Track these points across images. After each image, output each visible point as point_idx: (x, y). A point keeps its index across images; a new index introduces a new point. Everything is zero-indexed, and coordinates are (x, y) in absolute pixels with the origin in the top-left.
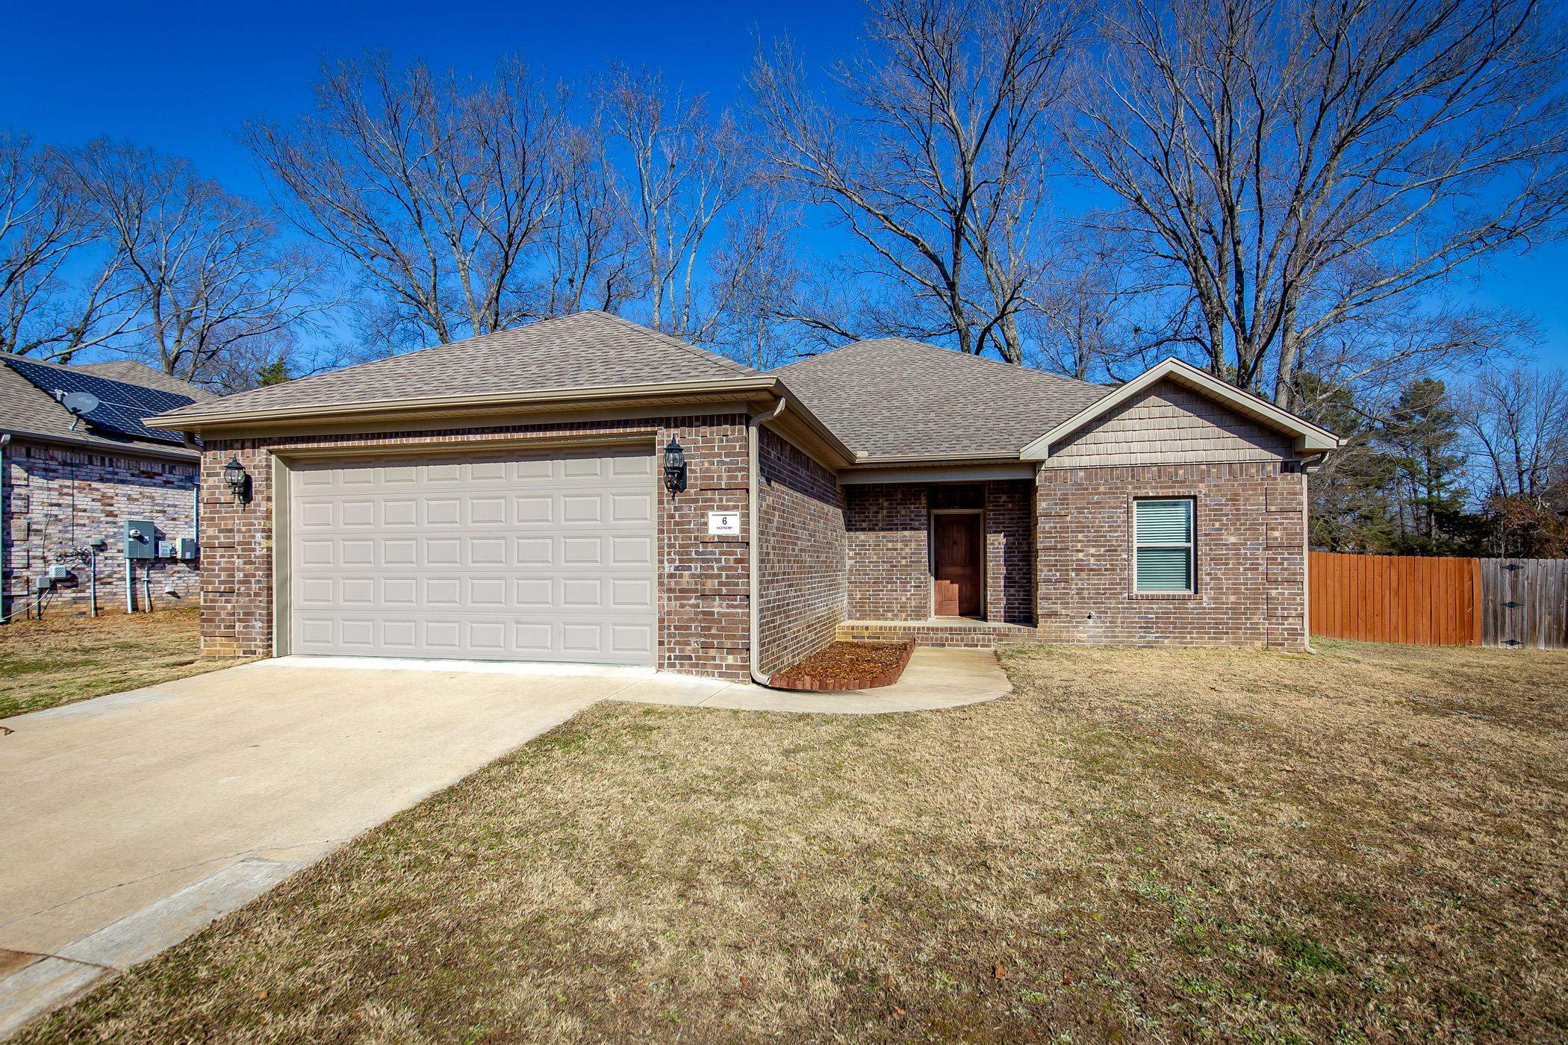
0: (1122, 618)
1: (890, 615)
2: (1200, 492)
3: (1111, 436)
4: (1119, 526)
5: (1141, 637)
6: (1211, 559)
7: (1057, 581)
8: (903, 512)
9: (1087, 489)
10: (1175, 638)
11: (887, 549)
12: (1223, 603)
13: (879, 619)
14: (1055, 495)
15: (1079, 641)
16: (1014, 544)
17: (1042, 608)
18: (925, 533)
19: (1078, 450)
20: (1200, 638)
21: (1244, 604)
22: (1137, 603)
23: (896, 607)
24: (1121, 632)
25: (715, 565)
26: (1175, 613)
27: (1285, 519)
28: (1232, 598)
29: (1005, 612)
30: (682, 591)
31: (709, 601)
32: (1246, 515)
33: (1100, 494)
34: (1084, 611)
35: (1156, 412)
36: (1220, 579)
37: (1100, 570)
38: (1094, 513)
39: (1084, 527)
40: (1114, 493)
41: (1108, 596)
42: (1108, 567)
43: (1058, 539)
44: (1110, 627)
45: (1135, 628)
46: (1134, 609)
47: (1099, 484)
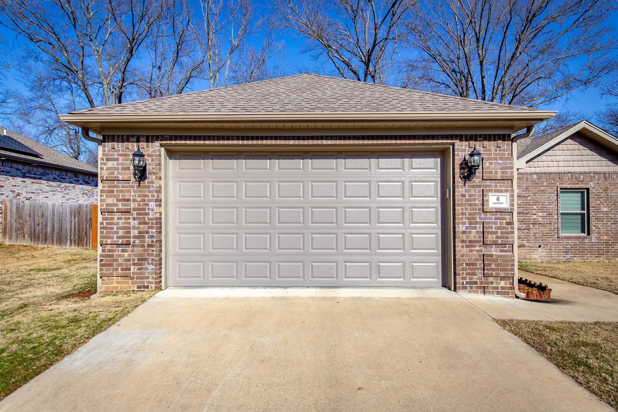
0: (555, 247)
2: (591, 186)
3: (550, 158)
4: (553, 202)
5: (564, 257)
6: (596, 219)
7: (524, 229)
9: (538, 184)
10: (579, 257)
12: (601, 240)
14: (523, 186)
15: (534, 259)
19: (534, 164)
20: (591, 257)
21: (611, 240)
22: (562, 240)
24: (554, 254)
25: (494, 226)
26: (579, 245)
28: (606, 238)
30: (470, 242)
31: (488, 248)
32: (611, 197)
33: (543, 186)
34: (537, 244)
35: (571, 147)
36: (600, 228)
37: (544, 224)
38: (541, 196)
39: (536, 202)
40: (550, 186)
41: (548, 236)
42: (548, 222)
43: (524, 208)
44: (549, 252)
45: (561, 252)
46: (560, 243)
47: (544, 182)
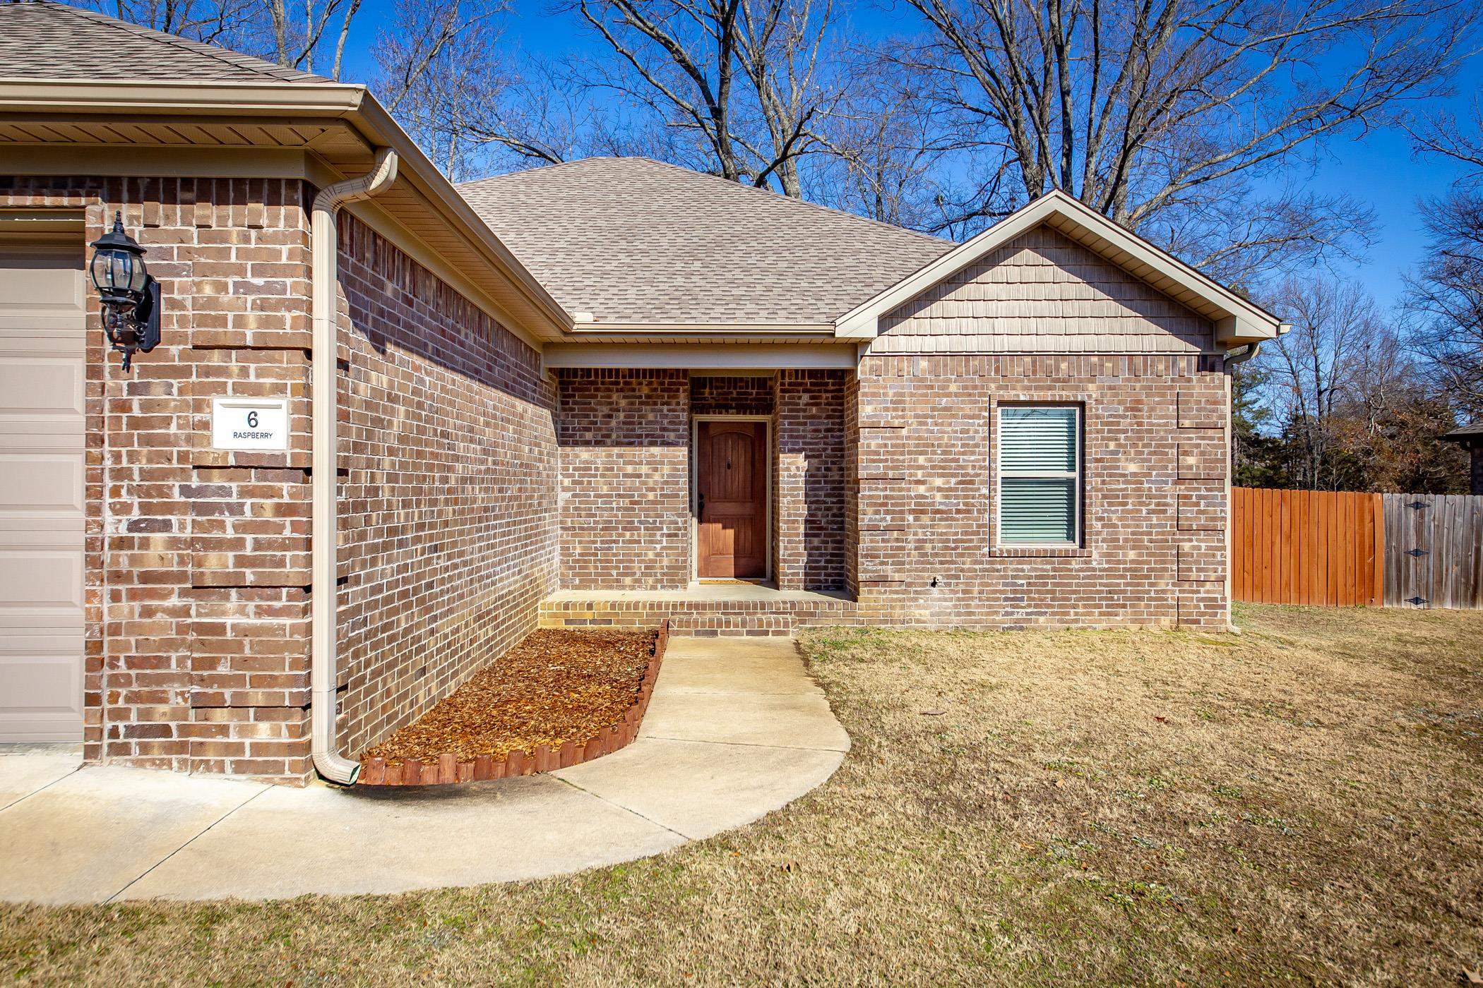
0: (981, 584)
1: (628, 580)
2: (1090, 397)
3: (968, 308)
4: (977, 446)
5: (1007, 614)
6: (1104, 497)
7: (886, 529)
8: (651, 417)
9: (932, 387)
10: (1053, 614)
11: (625, 476)
12: (1119, 562)
13: (611, 587)
14: (885, 394)
15: (918, 621)
16: (818, 469)
17: (865, 571)
18: (684, 451)
19: (919, 326)
20: (1088, 614)
21: (1149, 563)
22: (1001, 563)
23: (638, 568)
24: (978, 606)
25: (229, 520)
26: (1054, 577)
27: (1203, 438)
28: (1132, 555)
29: (806, 574)
32: (1150, 431)
33: (949, 395)
34: (926, 574)
35: (1031, 274)
36: (1115, 526)
37: (950, 511)
38: (942, 424)
39: (927, 445)
40: (970, 395)
41: (960, 551)
42: (961, 507)
43: (890, 464)
44: (963, 599)
45: (998, 599)
46: (998, 571)
47: (949, 380)
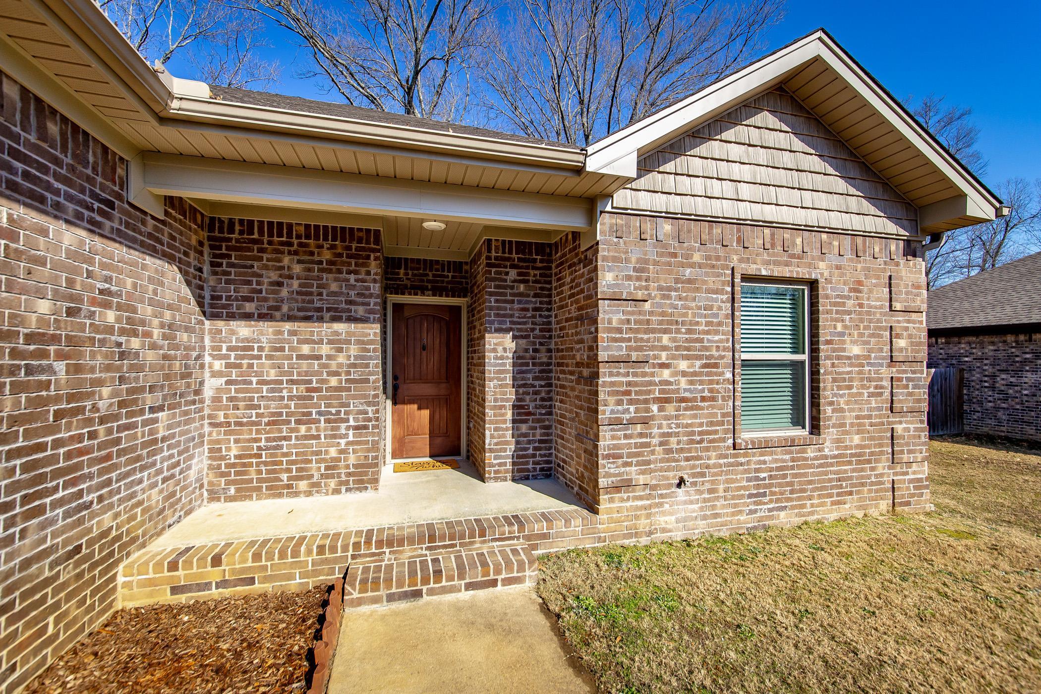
0: (726, 481)
1: (303, 485)
2: (821, 275)
3: (710, 167)
4: (720, 324)
5: (752, 512)
6: (834, 380)
7: (632, 422)
8: (334, 287)
9: (675, 255)
10: (793, 507)
11: (299, 357)
12: (846, 447)
13: (280, 495)
14: (627, 260)
15: (664, 530)
16: (526, 350)
17: (608, 475)
18: (376, 328)
19: (663, 182)
20: (822, 505)
21: (870, 447)
22: (745, 455)
23: (316, 469)
24: (723, 507)
26: (792, 468)
27: (909, 321)
28: (857, 439)
29: (514, 464)
32: (869, 313)
33: (692, 265)
34: (671, 474)
35: (771, 138)
36: (842, 410)
37: (694, 399)
38: (686, 299)
39: (670, 323)
40: (713, 267)
41: (705, 444)
42: (706, 394)
43: (633, 344)
44: (709, 500)
45: (742, 497)
46: (742, 464)
47: (691, 249)
